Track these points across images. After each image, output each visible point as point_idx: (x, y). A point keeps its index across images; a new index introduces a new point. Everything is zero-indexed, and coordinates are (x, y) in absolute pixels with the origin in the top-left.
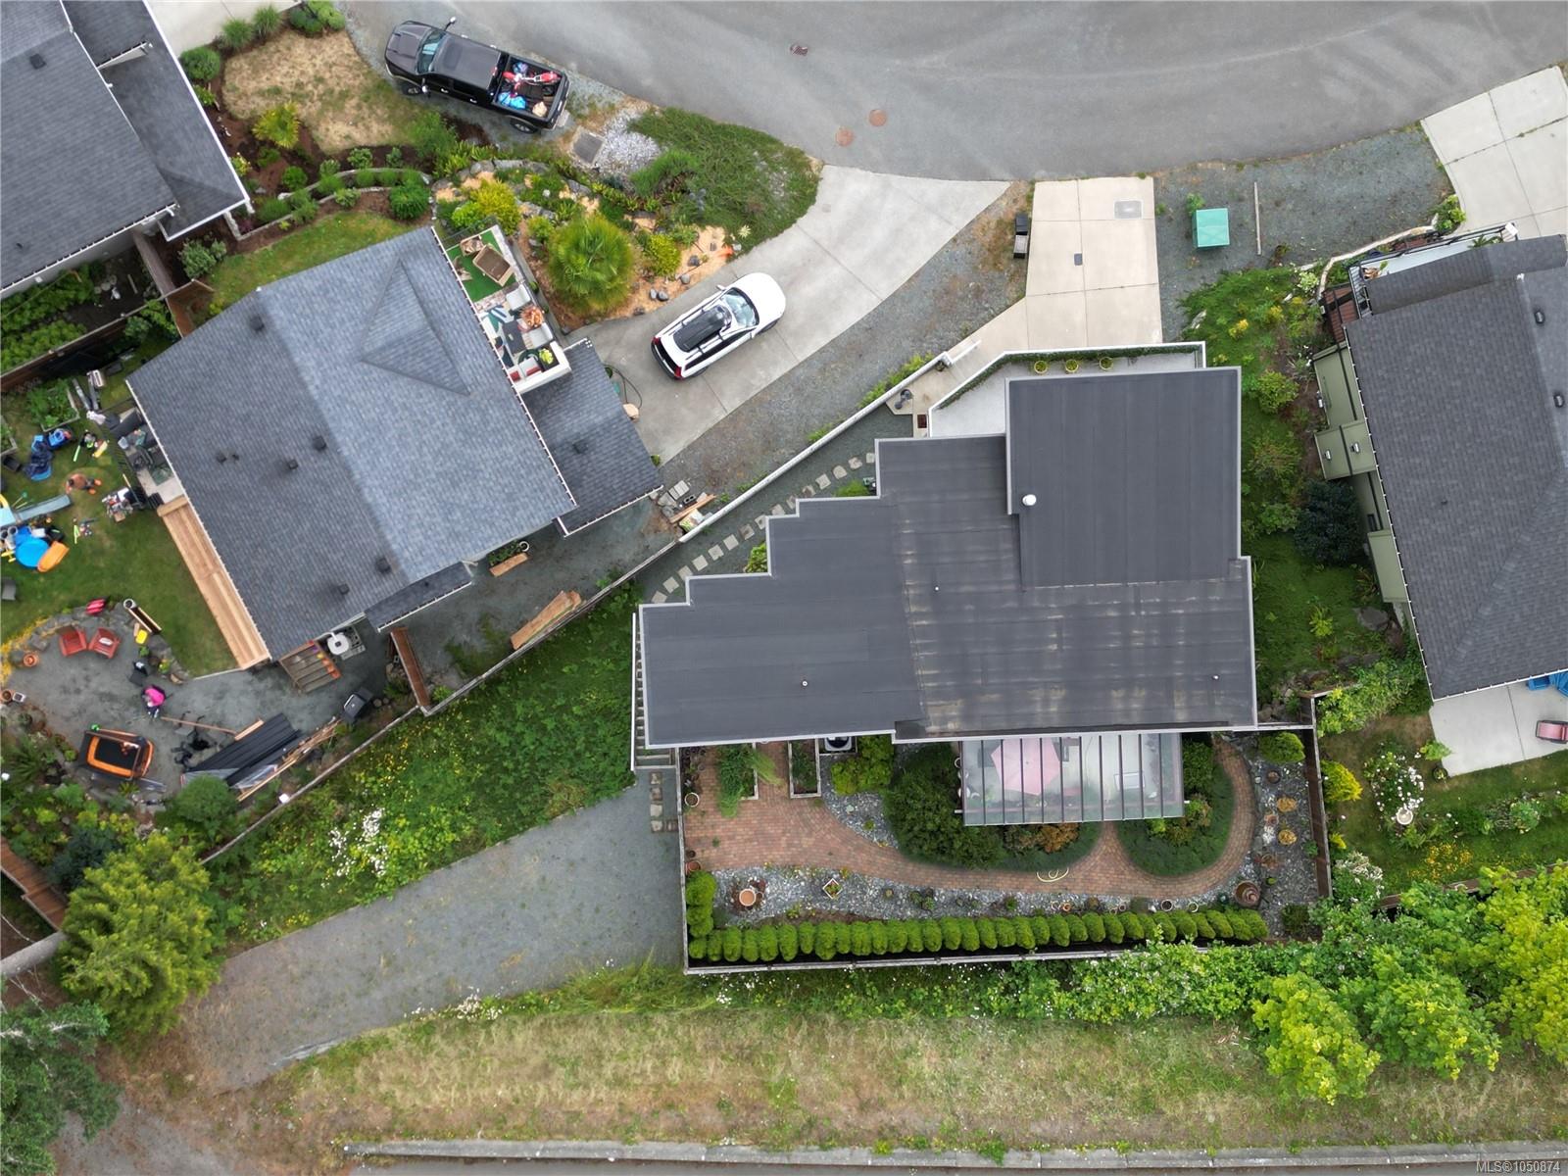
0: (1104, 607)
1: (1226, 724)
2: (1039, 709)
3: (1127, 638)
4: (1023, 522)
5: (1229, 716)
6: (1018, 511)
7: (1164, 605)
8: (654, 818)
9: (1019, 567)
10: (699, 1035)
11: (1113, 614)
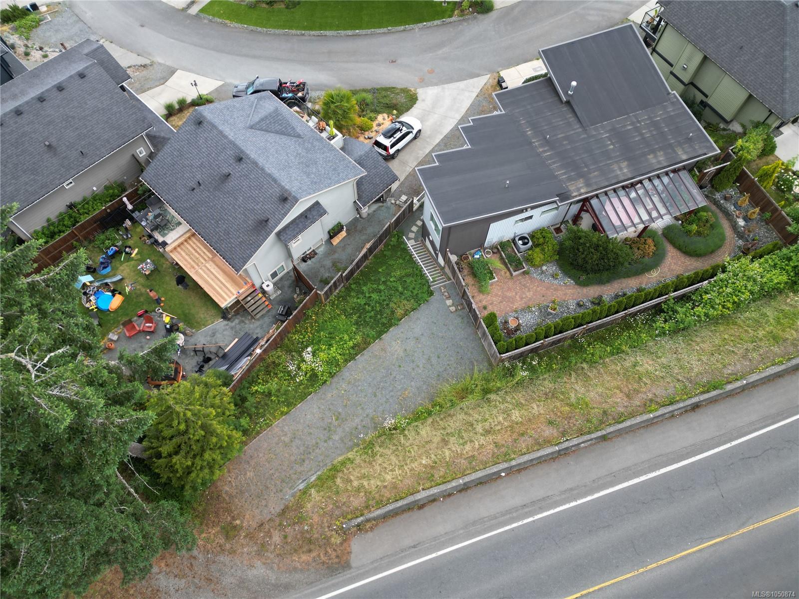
0: (625, 126)
1: (706, 154)
2: (619, 173)
3: (641, 134)
4: (573, 103)
5: (705, 151)
6: (568, 98)
7: (650, 118)
8: (450, 306)
9: (579, 121)
10: (520, 396)
11: (630, 127)
